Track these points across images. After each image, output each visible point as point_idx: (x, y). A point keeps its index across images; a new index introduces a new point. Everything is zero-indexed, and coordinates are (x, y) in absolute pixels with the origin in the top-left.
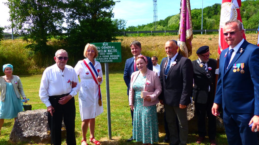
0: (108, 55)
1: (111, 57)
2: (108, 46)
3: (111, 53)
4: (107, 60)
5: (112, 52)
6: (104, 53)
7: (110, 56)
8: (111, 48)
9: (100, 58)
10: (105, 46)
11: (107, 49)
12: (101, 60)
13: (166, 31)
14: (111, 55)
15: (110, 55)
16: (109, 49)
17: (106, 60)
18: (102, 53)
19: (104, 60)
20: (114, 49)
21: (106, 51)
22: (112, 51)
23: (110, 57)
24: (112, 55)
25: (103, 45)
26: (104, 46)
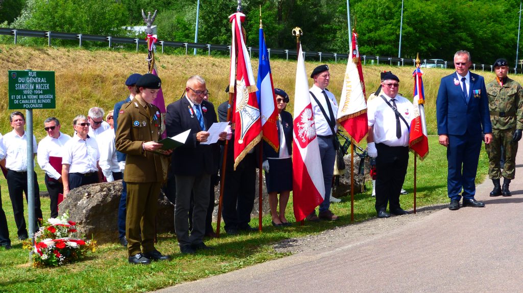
0: (36, 94)
1: (41, 99)
2: (36, 77)
3: (40, 90)
4: (34, 104)
5: (43, 90)
6: (29, 90)
7: (38, 97)
8: (41, 81)
9: (23, 99)
10: (31, 78)
11: (34, 84)
12: (25, 104)
14: (41, 94)
15: (38, 95)
16: (38, 83)
17: (33, 104)
18: (27, 90)
19: (30, 104)
20: (45, 83)
21: (33, 87)
22: (42, 87)
23: (40, 99)
24: (43, 94)
25: (30, 74)
26: (30, 77)
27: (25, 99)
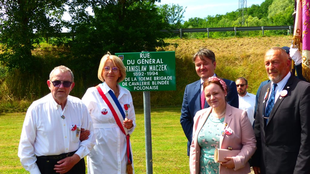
0: (149, 76)
1: (156, 81)
2: (149, 59)
3: (155, 72)
4: (147, 86)
5: (158, 71)
6: (141, 72)
7: (153, 79)
8: (156, 62)
9: (133, 81)
10: (143, 60)
11: (148, 66)
12: (136, 86)
13: (265, 27)
14: (156, 76)
15: (153, 76)
16: (153, 65)
17: (145, 86)
18: (138, 72)
19: (142, 86)
20: (162, 64)
21: (145, 69)
22: (158, 68)
23: (154, 81)
24: (158, 76)
25: (141, 56)
26: (141, 59)
27: (135, 81)
